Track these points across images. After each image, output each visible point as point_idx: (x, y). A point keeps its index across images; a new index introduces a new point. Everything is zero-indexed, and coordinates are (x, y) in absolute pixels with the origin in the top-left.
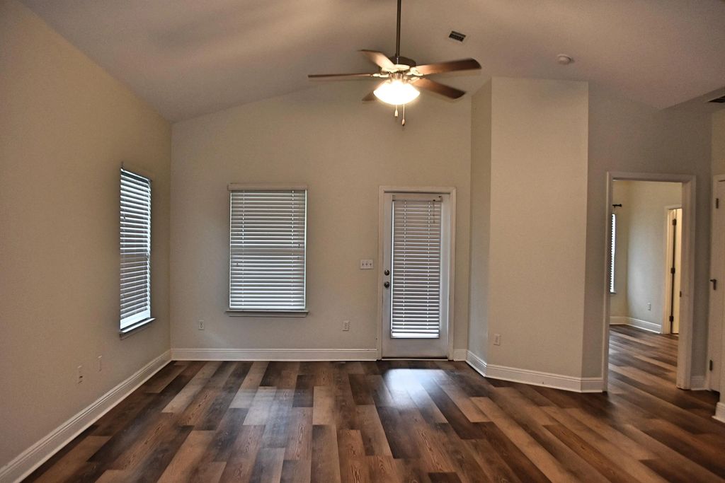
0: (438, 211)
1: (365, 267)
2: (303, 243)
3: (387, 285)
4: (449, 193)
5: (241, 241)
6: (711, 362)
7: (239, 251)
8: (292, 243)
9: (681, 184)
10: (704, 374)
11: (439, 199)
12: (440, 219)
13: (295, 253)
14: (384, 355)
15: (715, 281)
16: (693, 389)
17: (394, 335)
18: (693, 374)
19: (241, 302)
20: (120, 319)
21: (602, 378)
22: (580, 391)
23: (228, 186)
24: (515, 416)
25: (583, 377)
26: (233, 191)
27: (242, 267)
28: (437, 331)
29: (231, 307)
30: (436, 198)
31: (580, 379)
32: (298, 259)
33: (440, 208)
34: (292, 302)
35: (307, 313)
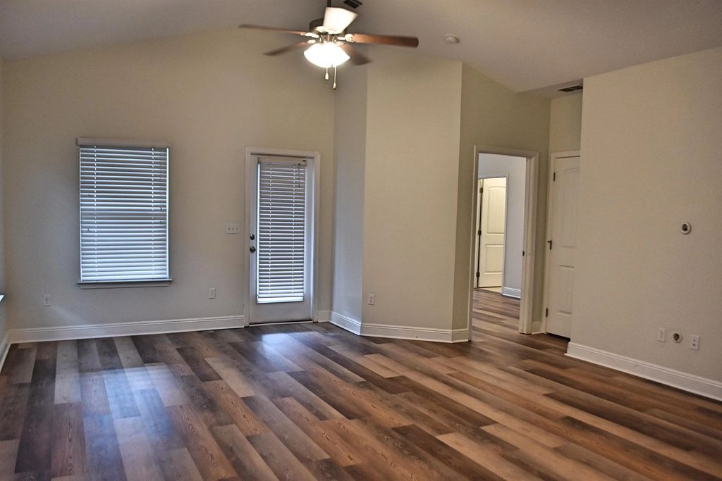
0: (302, 175)
1: (231, 231)
2: (165, 206)
3: (253, 250)
4: (312, 158)
5: (92, 203)
6: (547, 310)
7: (91, 215)
8: (153, 207)
9: (525, 159)
10: (540, 320)
11: (303, 163)
12: (304, 183)
13: (156, 217)
14: (251, 321)
15: (551, 242)
16: (533, 333)
17: (260, 300)
18: (533, 320)
19: (93, 272)
21: (467, 329)
22: (451, 342)
23: (77, 140)
24: (418, 368)
25: (453, 329)
26: (82, 146)
27: (93, 233)
28: (302, 294)
29: (82, 278)
30: (301, 161)
31: (451, 331)
32: (160, 223)
33: (304, 172)
34: (155, 270)
35: (170, 282)
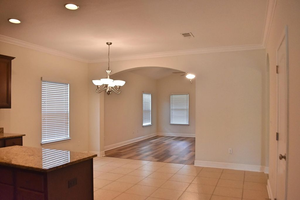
5: (173, 107)
7: (173, 110)
8: (185, 108)
19: (173, 122)
20: (143, 123)
26: (171, 95)
27: (174, 113)
29: (171, 123)
32: (187, 111)
34: (185, 122)
35: (189, 125)
